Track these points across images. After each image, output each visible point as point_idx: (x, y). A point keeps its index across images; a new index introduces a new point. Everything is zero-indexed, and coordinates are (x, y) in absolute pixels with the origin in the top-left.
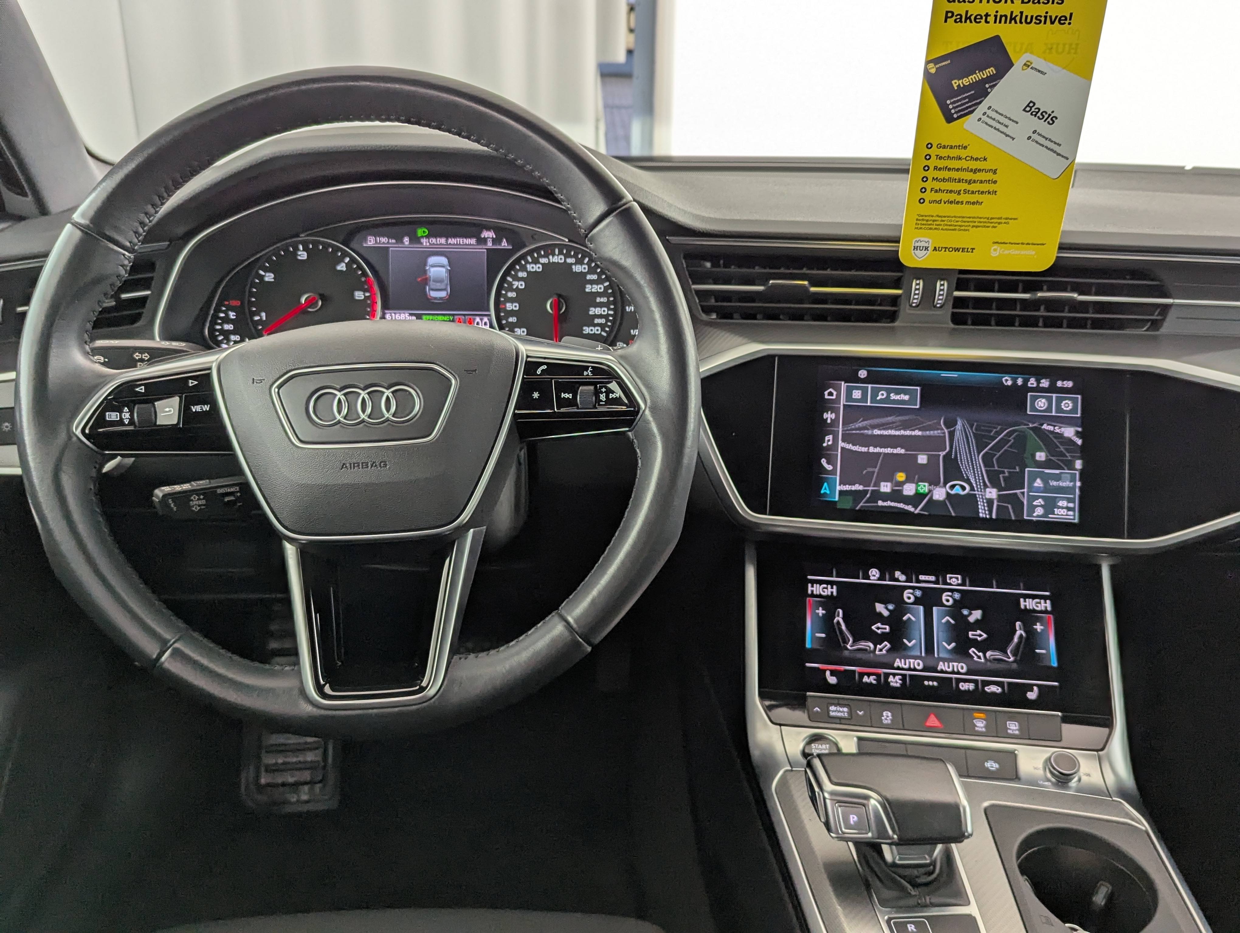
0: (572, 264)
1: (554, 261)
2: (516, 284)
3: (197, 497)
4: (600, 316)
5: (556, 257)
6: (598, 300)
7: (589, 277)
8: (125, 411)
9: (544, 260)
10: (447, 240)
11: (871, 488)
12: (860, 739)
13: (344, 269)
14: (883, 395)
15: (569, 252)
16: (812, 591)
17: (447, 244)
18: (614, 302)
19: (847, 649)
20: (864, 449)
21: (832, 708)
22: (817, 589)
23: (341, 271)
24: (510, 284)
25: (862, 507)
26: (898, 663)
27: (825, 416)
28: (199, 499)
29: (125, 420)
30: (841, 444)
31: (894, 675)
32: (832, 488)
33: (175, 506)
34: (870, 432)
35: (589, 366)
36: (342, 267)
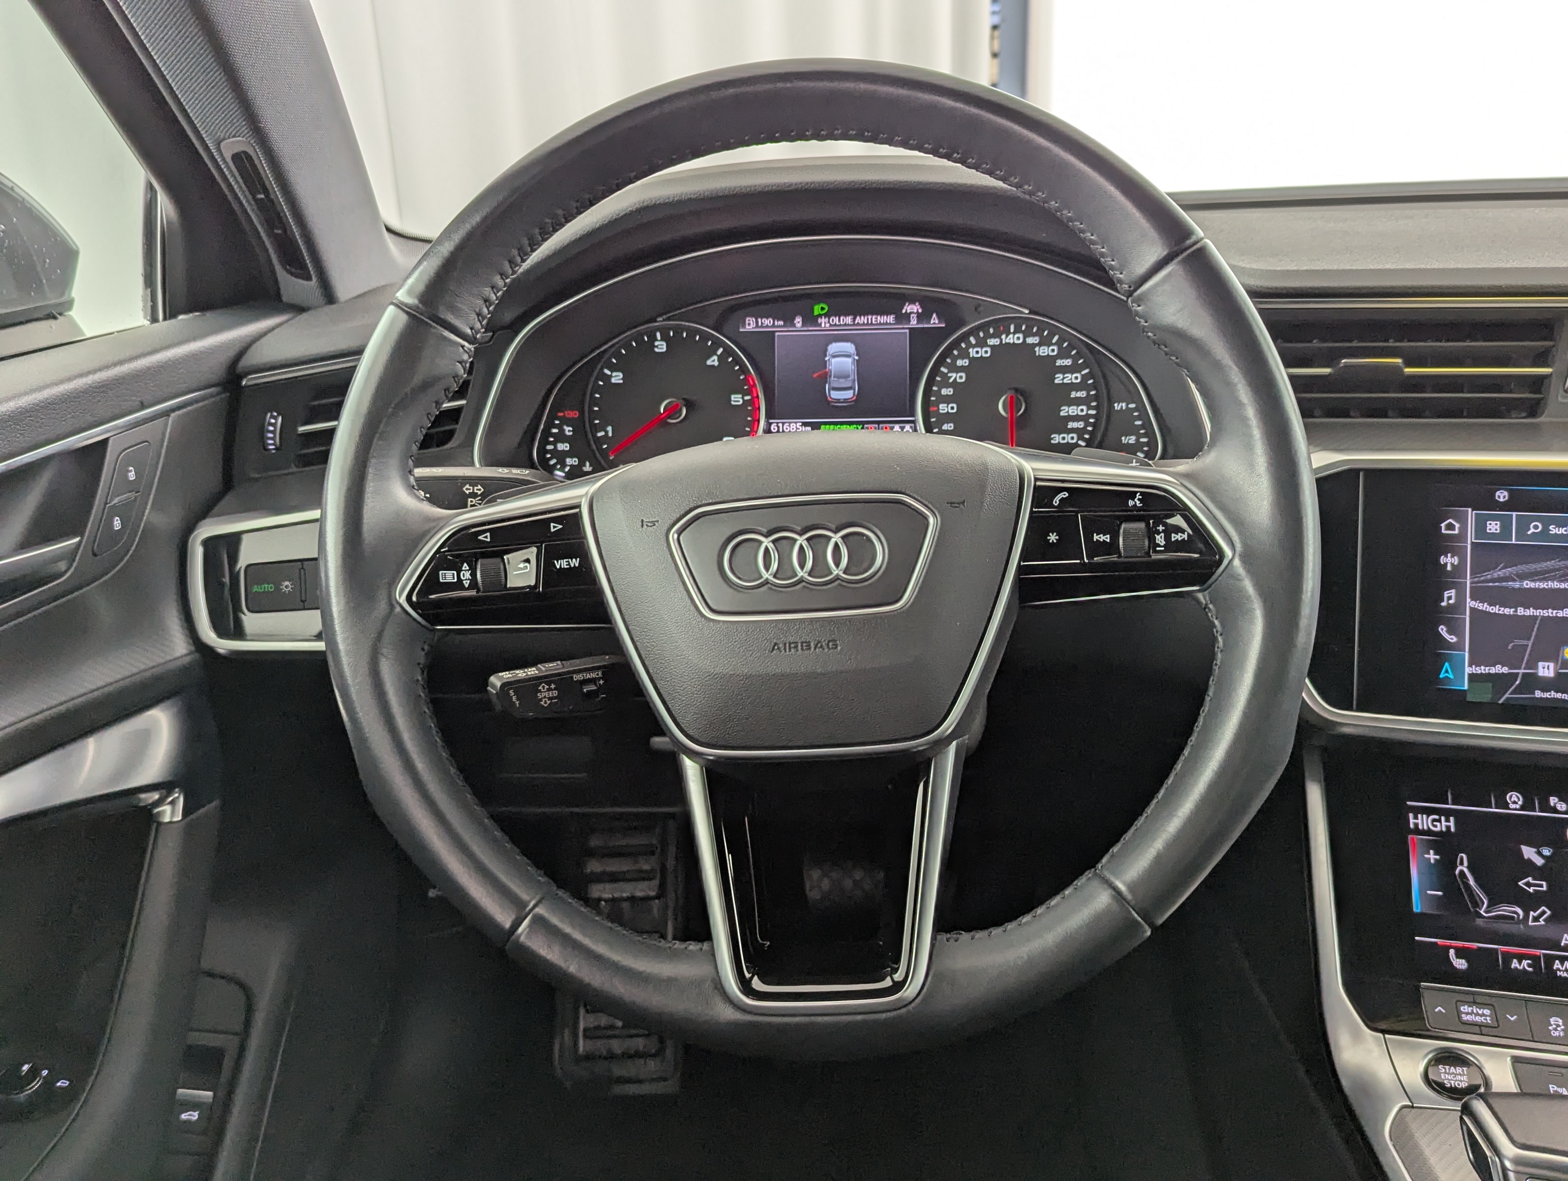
0: (1034, 345)
1: (1007, 341)
2: (953, 376)
3: (547, 687)
4: (1076, 418)
5: (1011, 336)
6: (1073, 395)
7: (1059, 362)
8: (463, 568)
9: (992, 342)
10: (854, 319)
11: (1522, 671)
12: (1516, 1060)
13: (716, 363)
14: (1536, 527)
15: (1029, 328)
16: (1416, 825)
17: (854, 325)
18: (1096, 398)
19: (1481, 916)
20: (1508, 611)
21: (1465, 1008)
22: (1424, 822)
23: (713, 366)
24: (945, 377)
25: (1508, 699)
27: (1443, 560)
28: (549, 690)
29: (464, 582)
30: (1470, 603)
31: (1562, 959)
32: (1458, 669)
33: (518, 699)
34: (1517, 585)
35: (1137, 492)
36: (714, 361)
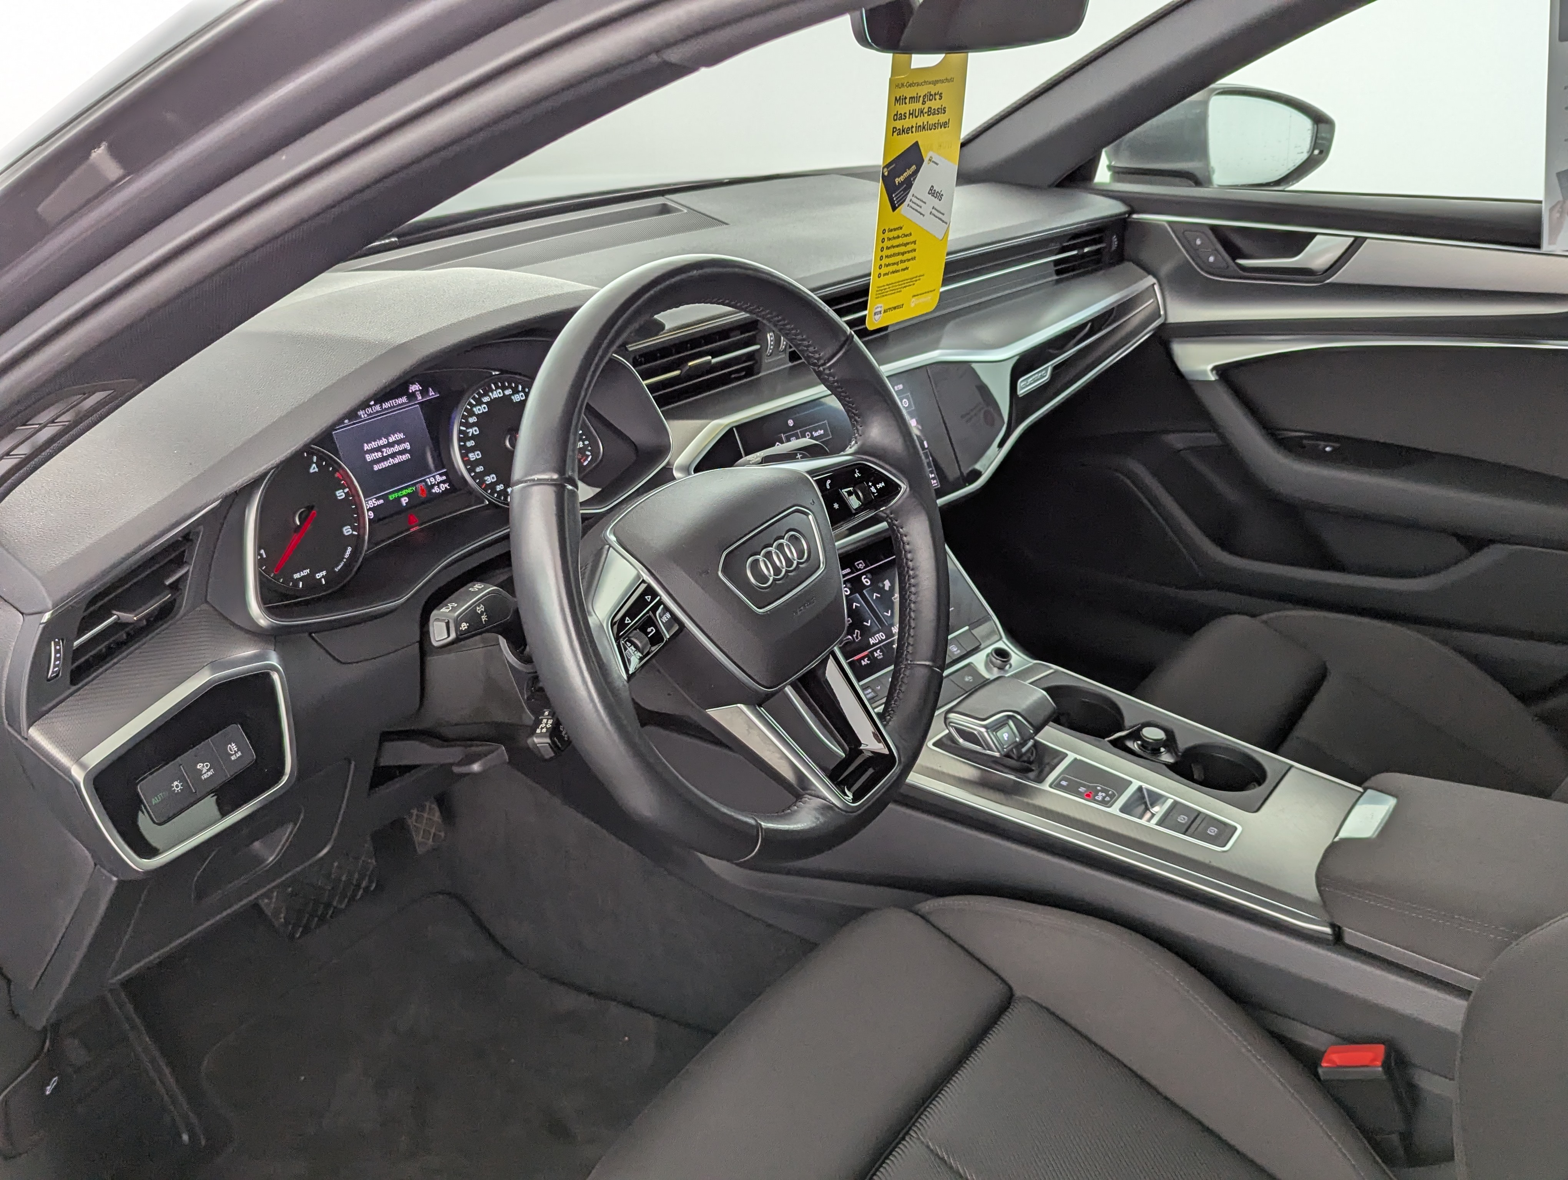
0: (510, 395)
1: (494, 396)
2: (470, 430)
5: (495, 392)
9: (486, 399)
10: (381, 406)
13: (316, 470)
14: (808, 435)
15: (503, 384)
17: (383, 410)
23: (315, 472)
24: (467, 433)
26: (872, 641)
31: (876, 650)
35: (853, 470)
36: (314, 468)
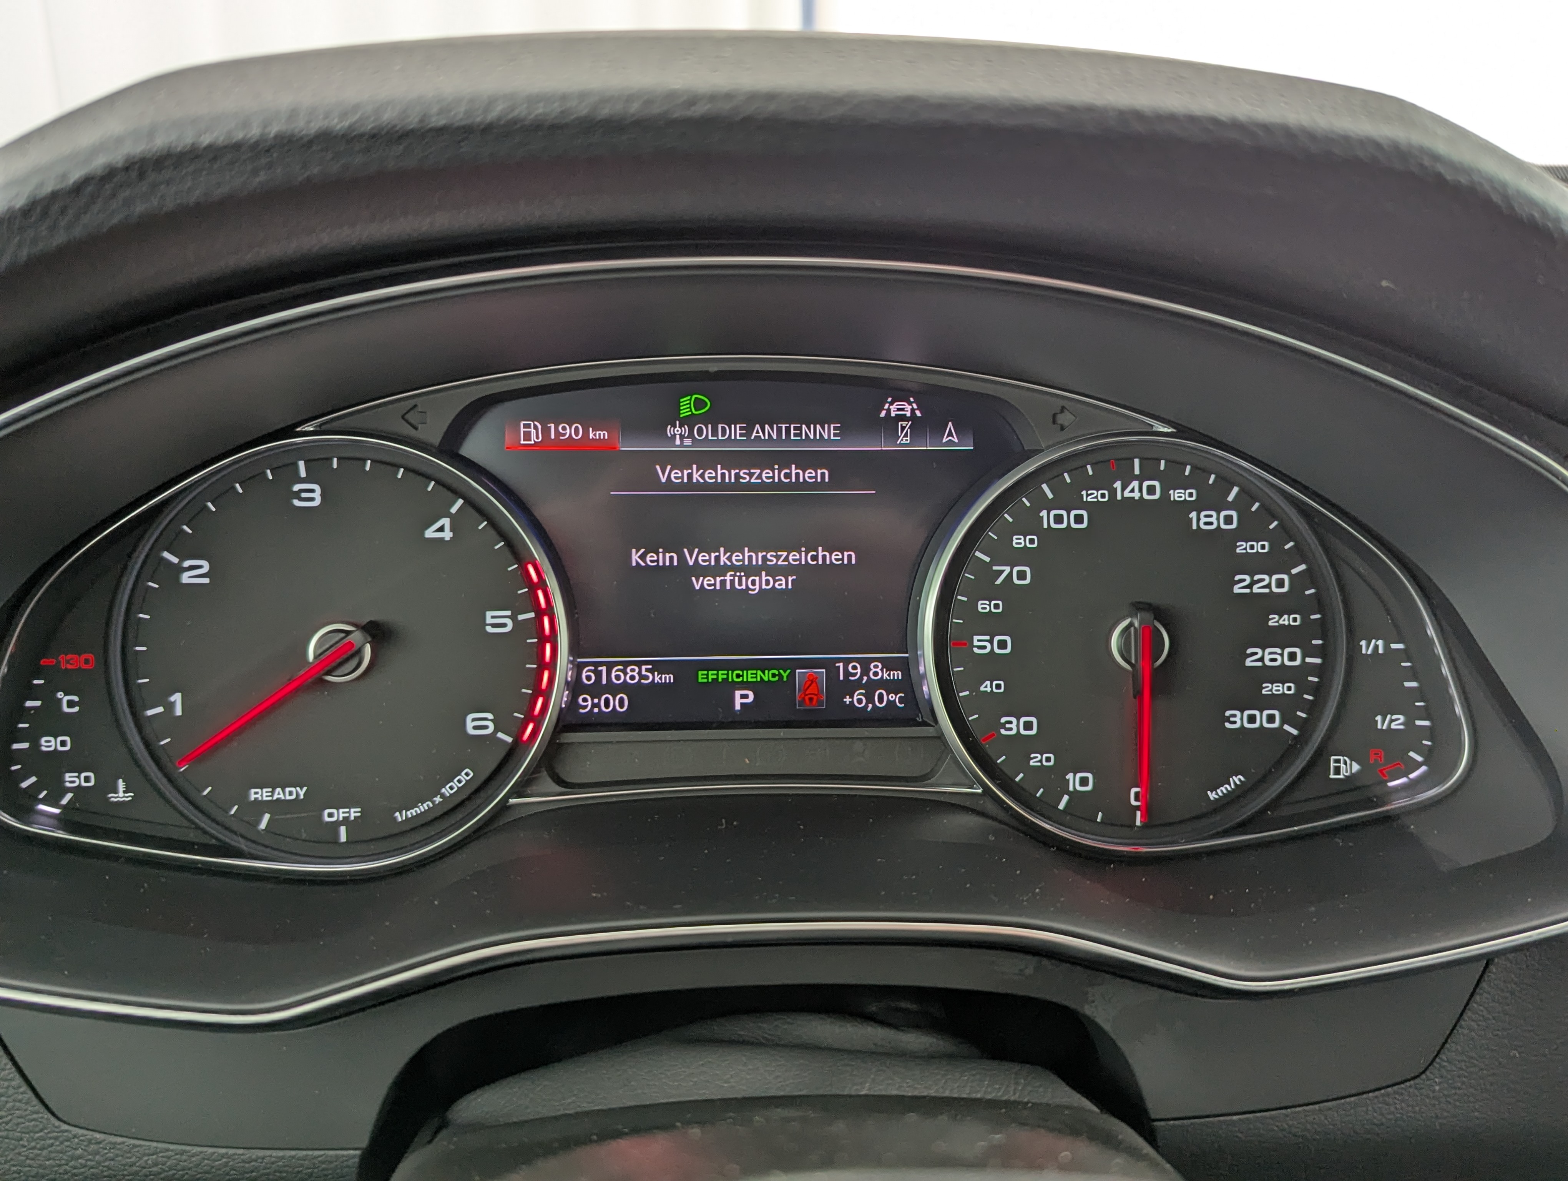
0: (1186, 506)
1: (1127, 494)
2: (1004, 571)
4: (1279, 674)
5: (1135, 484)
6: (1274, 620)
7: (1242, 547)
9: (1093, 496)
13: (447, 535)
15: (1176, 465)
18: (1324, 629)
24: (987, 573)
36: (441, 529)
